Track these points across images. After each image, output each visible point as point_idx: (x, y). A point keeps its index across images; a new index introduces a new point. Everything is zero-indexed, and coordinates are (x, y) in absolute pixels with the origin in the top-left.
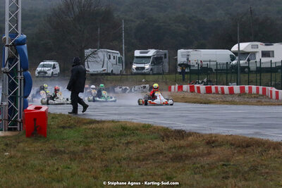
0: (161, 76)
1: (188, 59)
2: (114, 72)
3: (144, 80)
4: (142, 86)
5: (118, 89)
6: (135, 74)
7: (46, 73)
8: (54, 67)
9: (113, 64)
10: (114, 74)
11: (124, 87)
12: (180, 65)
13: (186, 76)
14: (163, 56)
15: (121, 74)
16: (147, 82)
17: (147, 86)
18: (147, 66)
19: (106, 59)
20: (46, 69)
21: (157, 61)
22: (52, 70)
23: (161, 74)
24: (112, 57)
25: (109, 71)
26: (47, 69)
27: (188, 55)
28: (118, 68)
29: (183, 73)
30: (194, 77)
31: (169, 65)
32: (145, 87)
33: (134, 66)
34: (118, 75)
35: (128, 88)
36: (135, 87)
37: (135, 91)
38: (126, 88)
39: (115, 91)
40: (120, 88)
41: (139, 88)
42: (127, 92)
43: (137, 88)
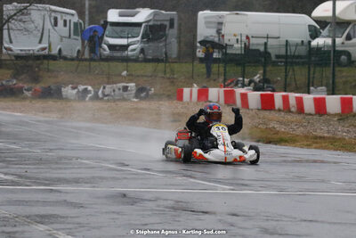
0: (161, 66)
1: (219, 32)
2: (63, 53)
4: (121, 85)
5: (69, 91)
6: (108, 59)
9: (62, 38)
10: (65, 58)
11: (81, 88)
12: (203, 43)
13: (215, 67)
14: (167, 23)
15: (79, 58)
16: (131, 78)
17: (132, 85)
19: (48, 25)
21: (154, 32)
23: (162, 61)
24: (60, 23)
25: (55, 52)
27: (221, 24)
28: (74, 46)
29: (208, 59)
30: (233, 70)
31: (179, 42)
32: (125, 89)
34: (72, 59)
35: (90, 88)
36: (104, 88)
37: (105, 95)
38: (86, 89)
39: (64, 93)
40: (73, 88)
41: (114, 91)
42: (87, 99)
43: (108, 89)
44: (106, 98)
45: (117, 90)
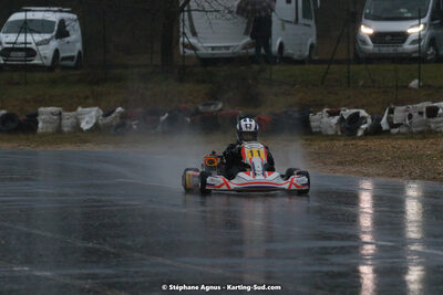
2: (288, 50)
3: (414, 83)
4: (423, 105)
5: (324, 121)
7: (31, 53)
8: (62, 32)
11: (347, 113)
18: (415, 30)
20: (33, 39)
22: (54, 44)
26: (38, 37)
32: (433, 112)
33: (366, 30)
35: (363, 113)
36: (391, 112)
37: (392, 125)
38: (357, 114)
39: (313, 124)
40: (332, 114)
41: (410, 116)
42: (360, 133)
43: (399, 114)
44: (395, 131)
45: (415, 115)
